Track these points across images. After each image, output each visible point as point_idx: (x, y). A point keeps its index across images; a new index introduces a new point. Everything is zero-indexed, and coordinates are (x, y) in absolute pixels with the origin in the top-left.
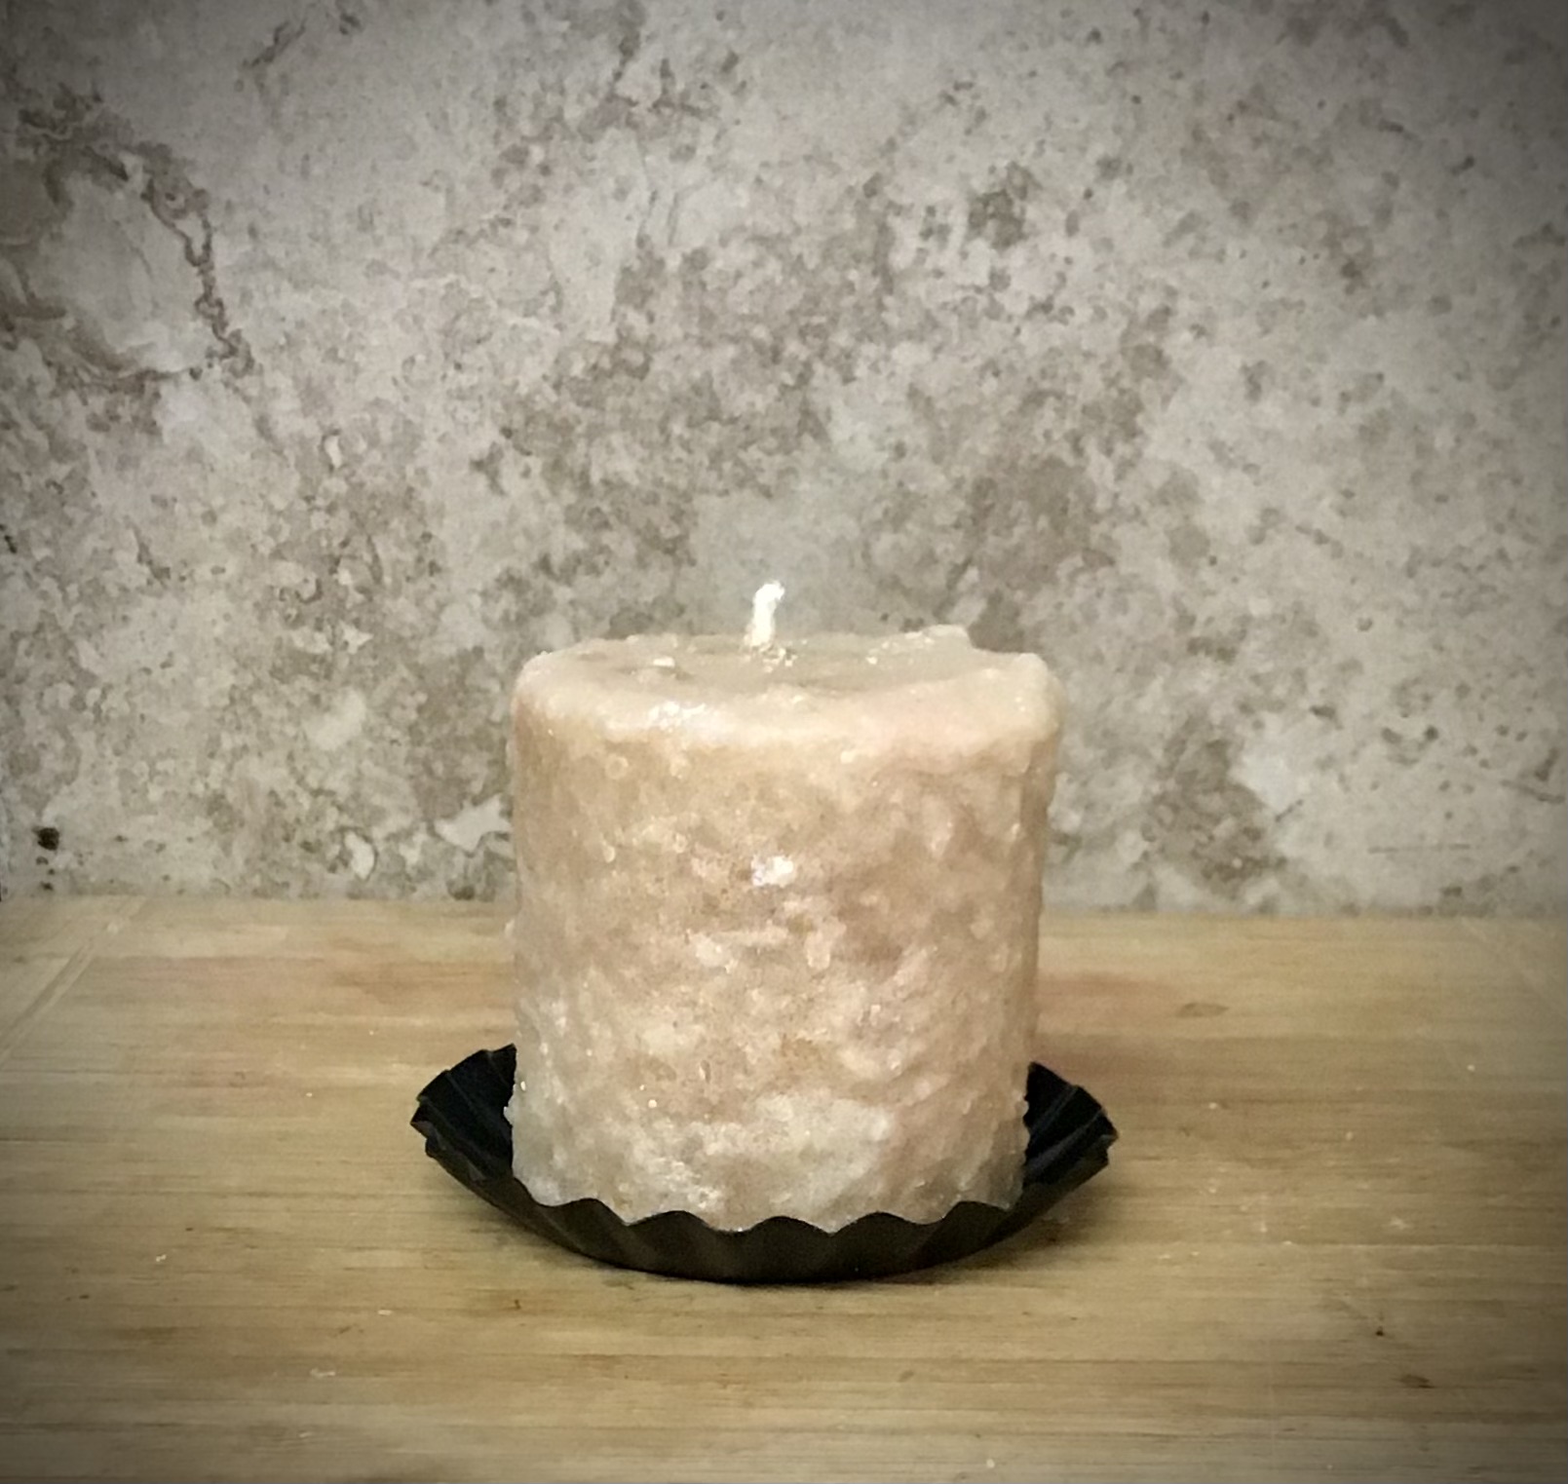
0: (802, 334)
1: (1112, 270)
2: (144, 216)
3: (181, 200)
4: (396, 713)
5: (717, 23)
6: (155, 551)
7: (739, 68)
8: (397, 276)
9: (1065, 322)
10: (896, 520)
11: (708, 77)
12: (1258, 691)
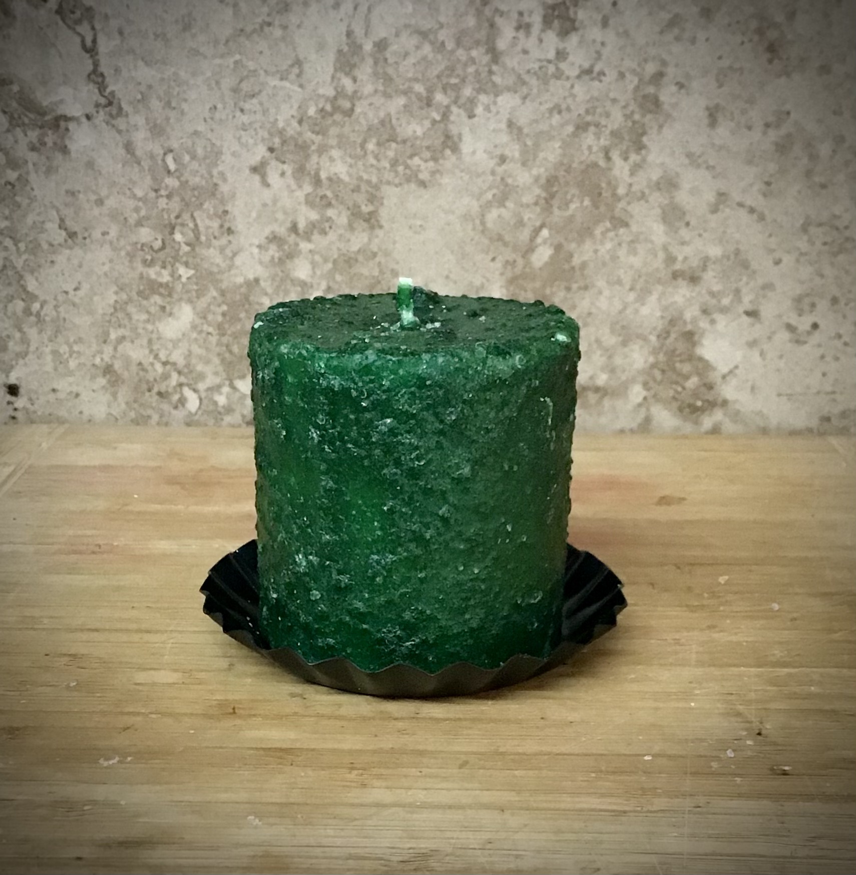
0: (444, 90)
2: (57, 24)
3: (78, 14)
4: (210, 317)
6: (69, 223)
8: (205, 57)
9: (601, 81)
10: (501, 201)
12: (714, 301)
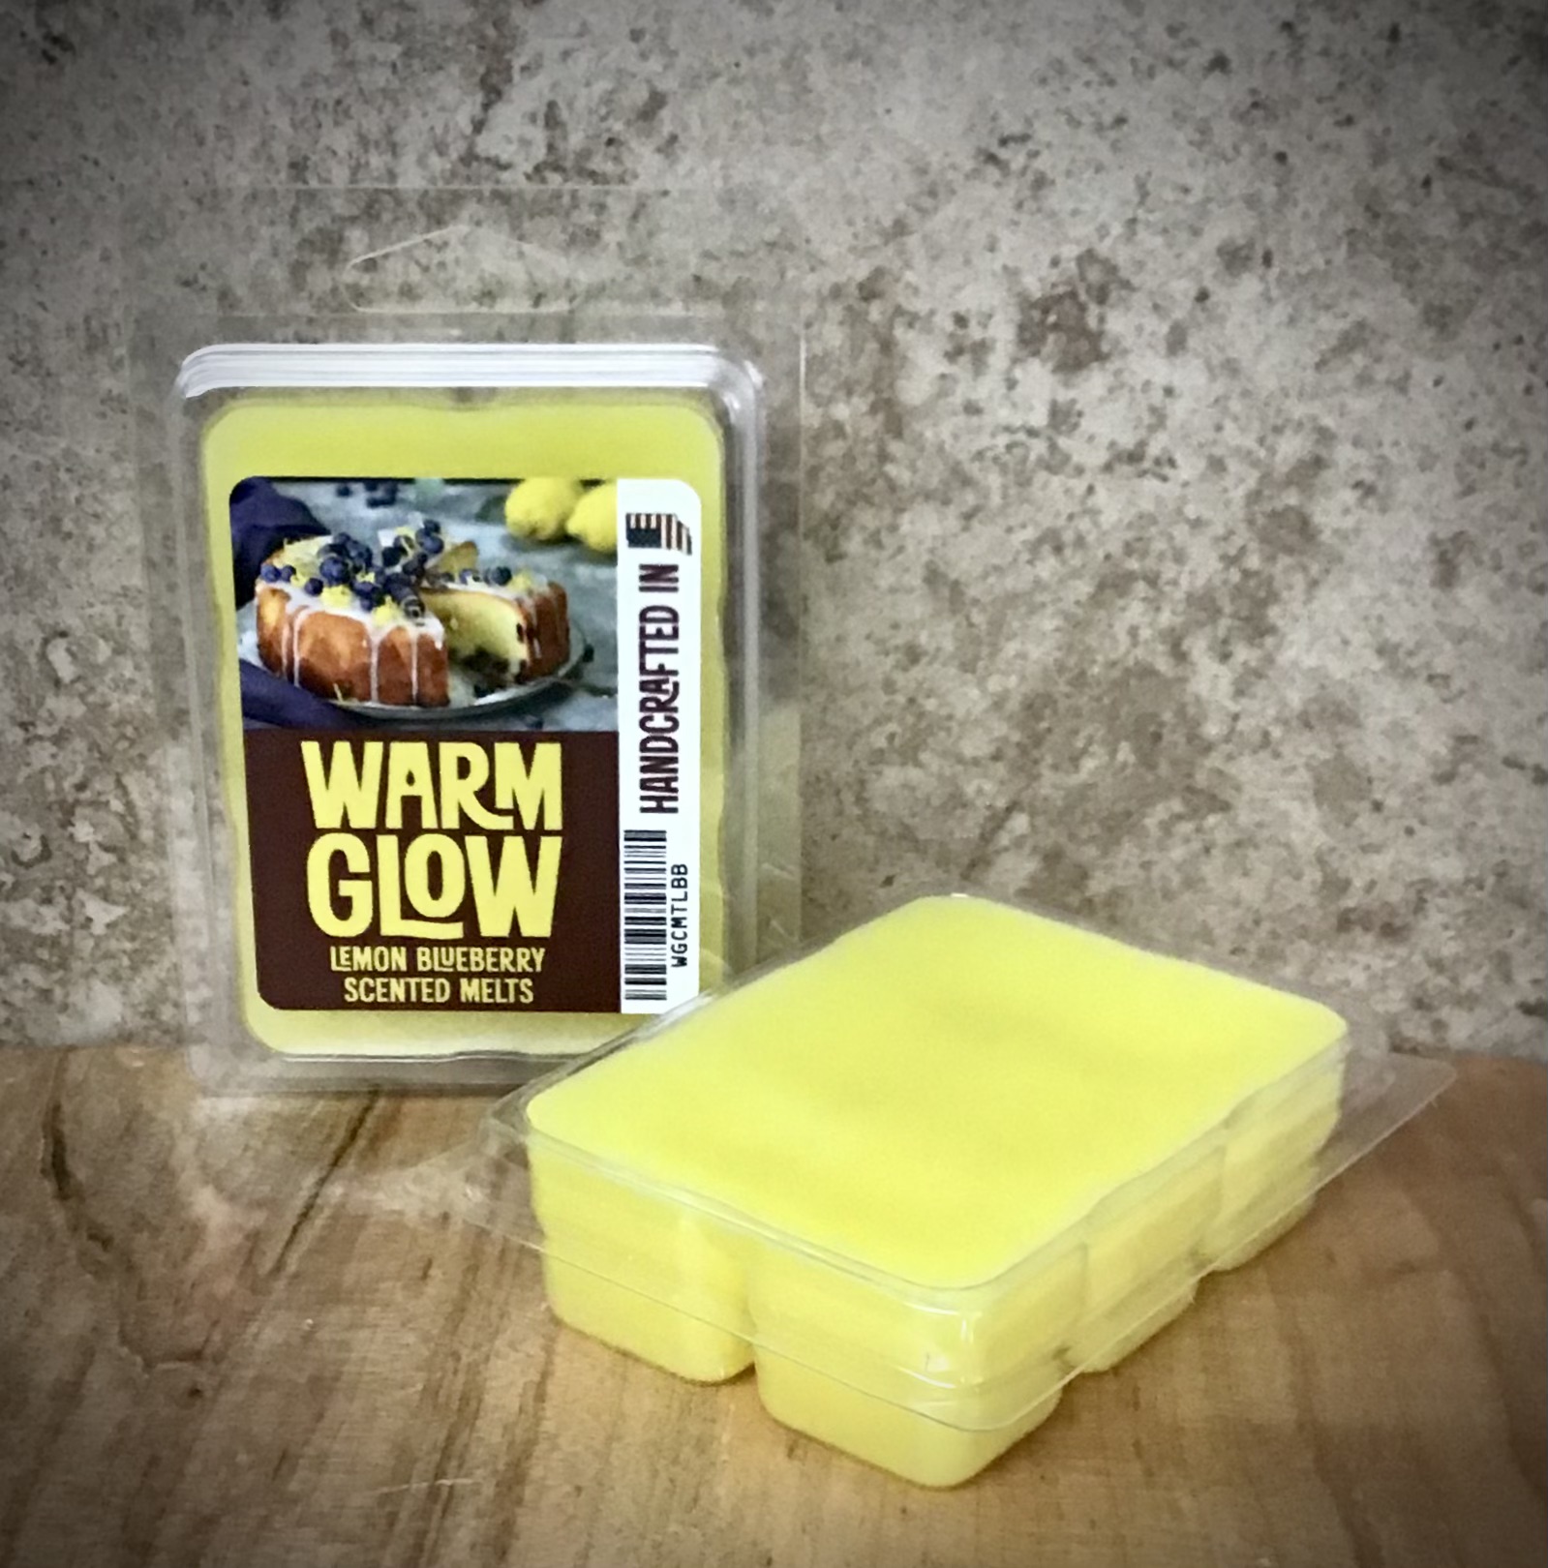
1: (1236, 406)
5: (634, 47)
7: (665, 113)
11: (618, 127)
